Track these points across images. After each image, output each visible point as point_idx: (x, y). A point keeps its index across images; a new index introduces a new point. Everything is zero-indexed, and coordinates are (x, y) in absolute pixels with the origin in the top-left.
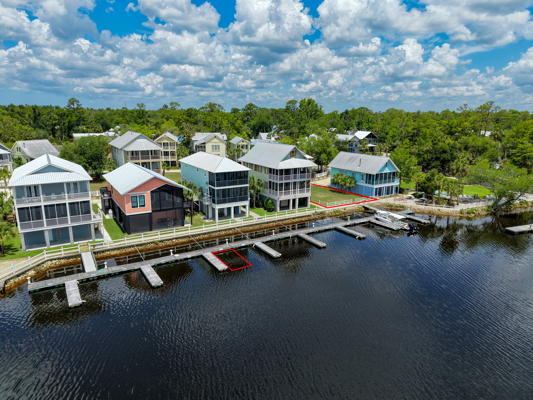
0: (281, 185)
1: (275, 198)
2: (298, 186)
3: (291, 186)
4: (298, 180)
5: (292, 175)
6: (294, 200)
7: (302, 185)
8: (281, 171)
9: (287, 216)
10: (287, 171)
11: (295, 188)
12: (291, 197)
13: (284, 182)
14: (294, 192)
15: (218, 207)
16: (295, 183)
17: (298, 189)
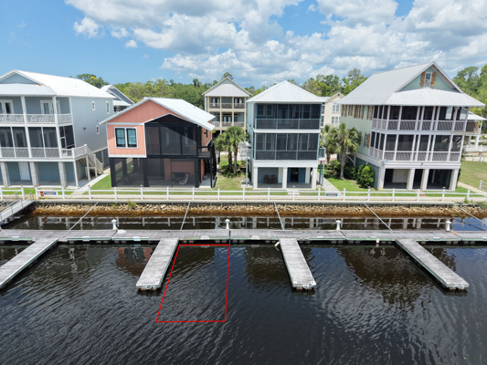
0: (391, 138)
1: (377, 163)
2: (431, 144)
3: (416, 144)
4: (433, 132)
5: (420, 121)
6: (419, 173)
7: (441, 143)
8: (395, 109)
9: (394, 200)
10: (410, 112)
11: (423, 148)
12: (412, 164)
13: (398, 132)
14: (421, 157)
15: (257, 164)
16: (425, 138)
17: (430, 151)
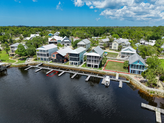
0: (88, 59)
4: (94, 59)
6: (92, 65)
10: (90, 56)
15: (70, 61)
17: (94, 62)
